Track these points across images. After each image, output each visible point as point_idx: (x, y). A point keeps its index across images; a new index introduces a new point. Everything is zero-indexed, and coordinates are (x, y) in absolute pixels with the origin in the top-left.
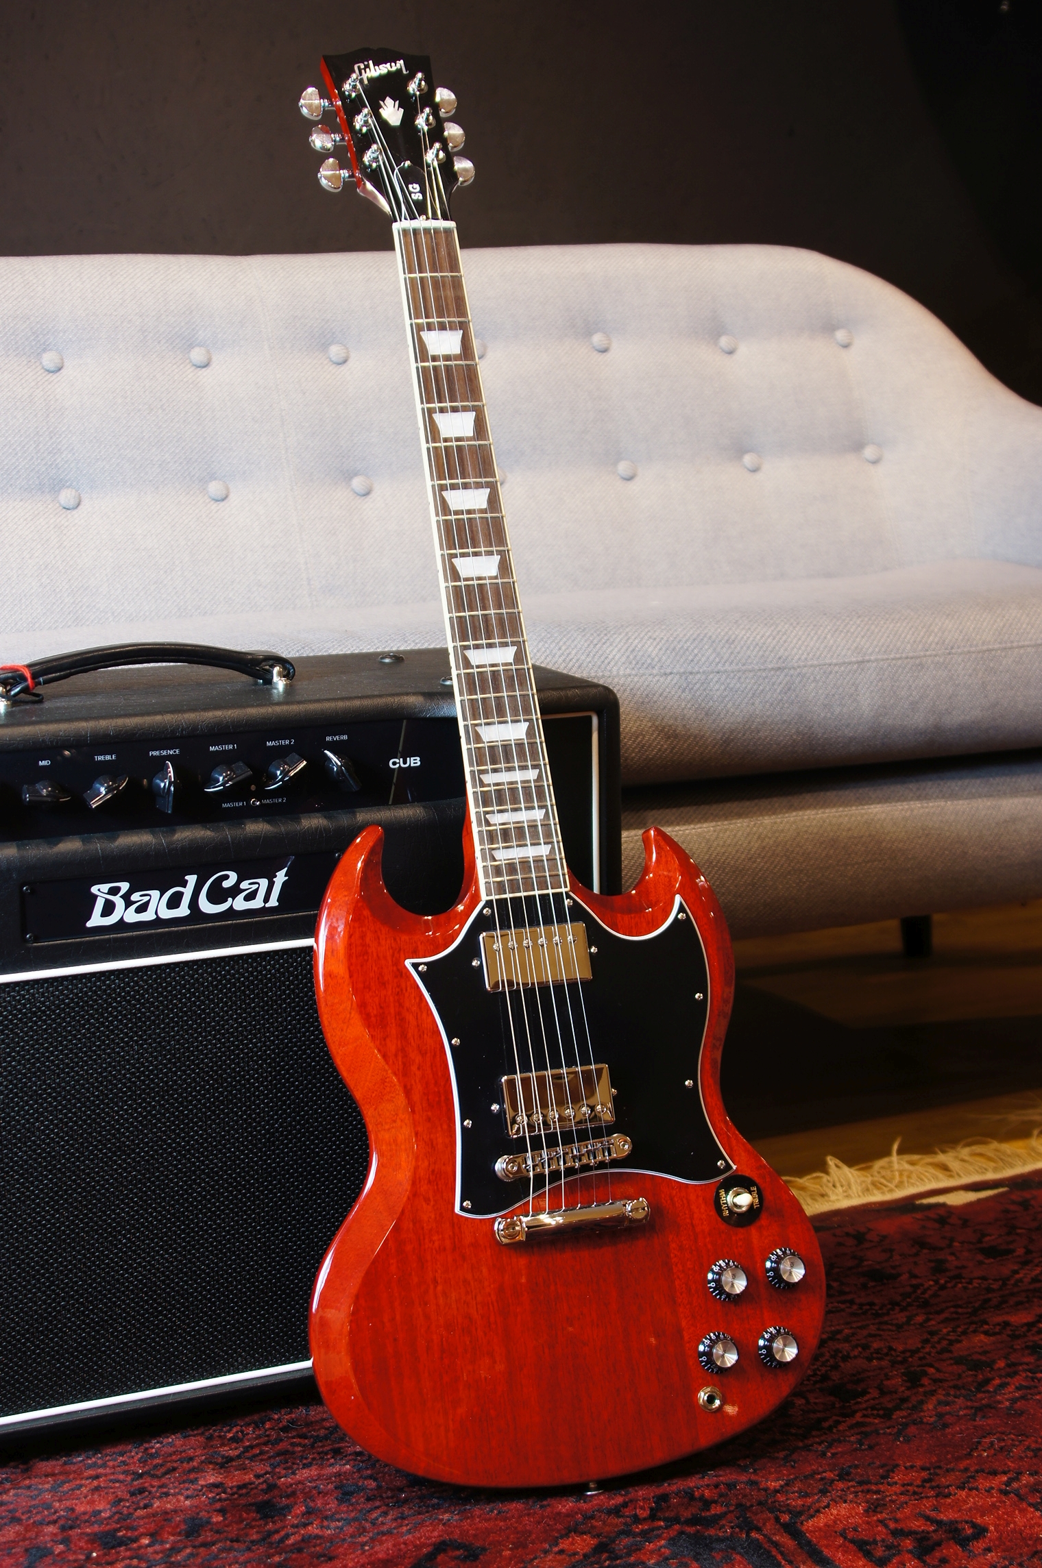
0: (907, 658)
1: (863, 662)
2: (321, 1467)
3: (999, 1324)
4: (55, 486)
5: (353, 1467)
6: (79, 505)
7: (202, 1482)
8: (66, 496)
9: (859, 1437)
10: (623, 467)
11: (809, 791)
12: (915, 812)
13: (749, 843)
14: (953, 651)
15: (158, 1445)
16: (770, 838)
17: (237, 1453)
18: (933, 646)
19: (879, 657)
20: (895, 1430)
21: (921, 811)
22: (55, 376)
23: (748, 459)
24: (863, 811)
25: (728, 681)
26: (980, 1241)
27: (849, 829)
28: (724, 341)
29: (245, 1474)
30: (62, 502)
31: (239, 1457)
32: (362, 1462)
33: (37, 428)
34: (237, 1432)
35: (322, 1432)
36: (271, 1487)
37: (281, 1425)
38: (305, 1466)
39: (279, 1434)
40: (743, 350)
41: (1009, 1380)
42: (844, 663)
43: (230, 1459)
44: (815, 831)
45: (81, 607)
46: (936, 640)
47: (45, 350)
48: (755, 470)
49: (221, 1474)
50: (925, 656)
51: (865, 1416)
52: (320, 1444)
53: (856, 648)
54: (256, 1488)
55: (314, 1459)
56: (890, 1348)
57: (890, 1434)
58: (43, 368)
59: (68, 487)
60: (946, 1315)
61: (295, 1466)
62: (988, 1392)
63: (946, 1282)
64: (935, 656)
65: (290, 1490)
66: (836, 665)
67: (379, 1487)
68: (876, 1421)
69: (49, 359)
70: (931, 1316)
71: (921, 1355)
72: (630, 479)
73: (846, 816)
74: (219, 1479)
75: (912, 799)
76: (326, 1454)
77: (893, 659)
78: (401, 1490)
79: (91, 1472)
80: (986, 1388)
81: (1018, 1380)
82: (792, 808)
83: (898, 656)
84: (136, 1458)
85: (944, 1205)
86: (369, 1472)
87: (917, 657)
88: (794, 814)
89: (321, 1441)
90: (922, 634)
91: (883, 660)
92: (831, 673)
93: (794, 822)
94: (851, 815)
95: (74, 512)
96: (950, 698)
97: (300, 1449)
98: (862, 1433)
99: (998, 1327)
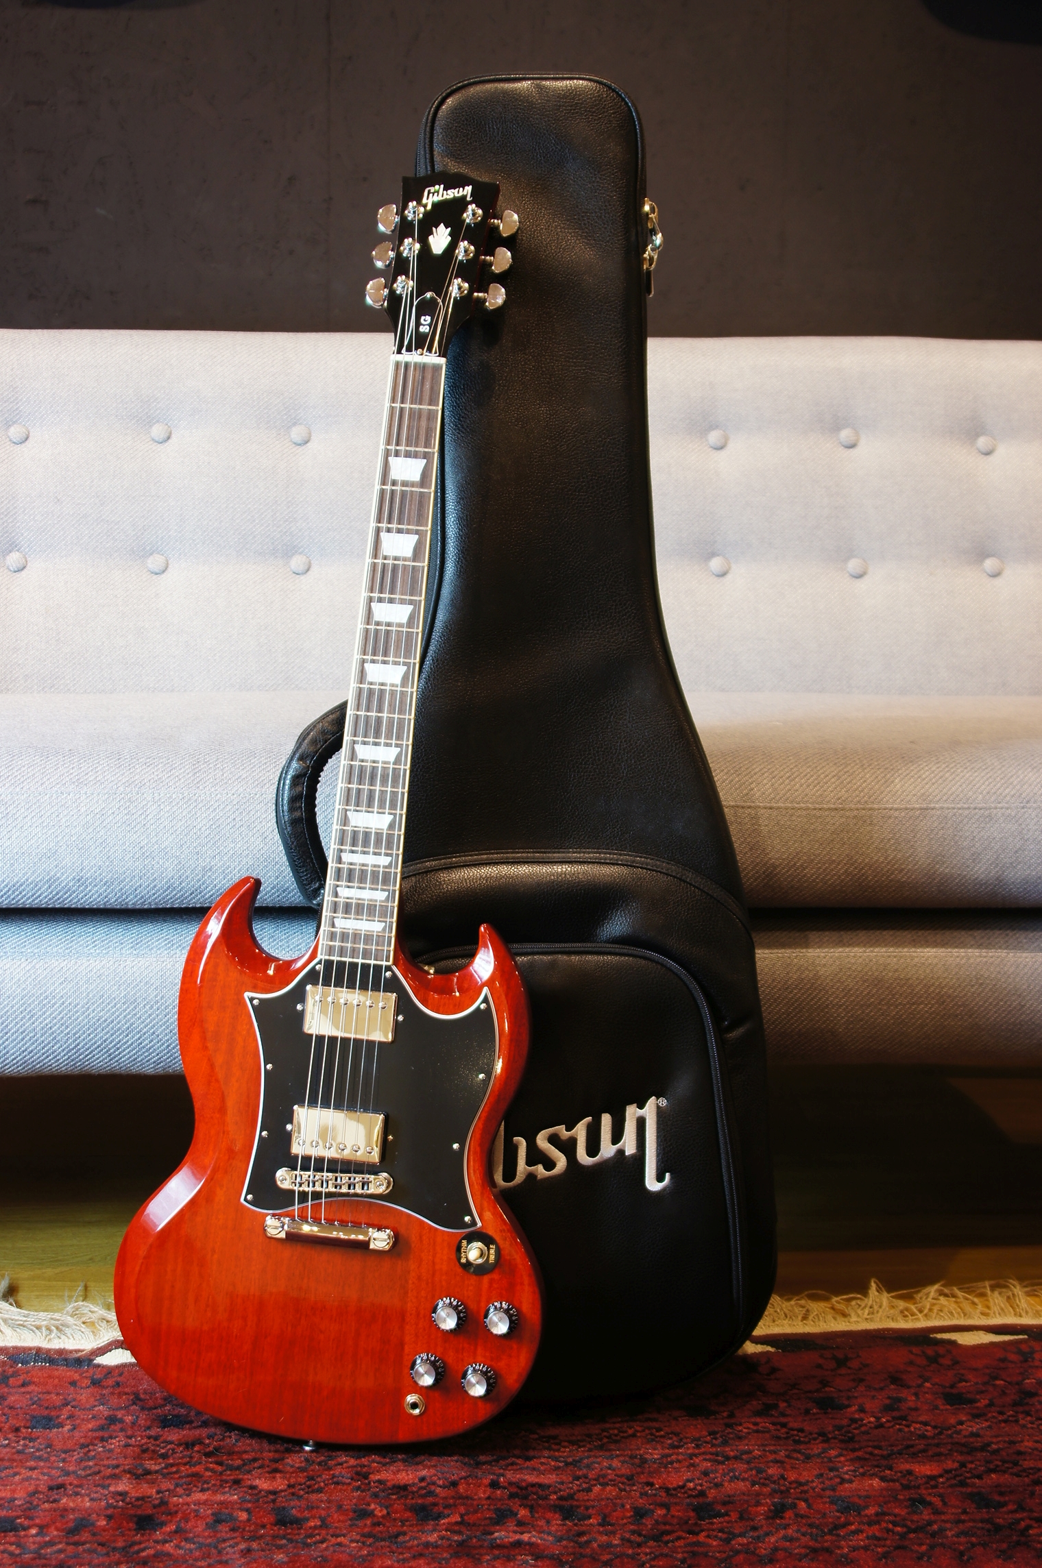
0: (975, 809)
1: (927, 809)
2: (215, 1493)
3: (901, 1472)
4: (289, 551)
5: (239, 1498)
6: (308, 570)
7: (112, 1489)
8: (297, 562)
9: (686, 1555)
10: (853, 565)
11: (866, 928)
12: (972, 960)
13: (788, 973)
14: (1028, 805)
15: (101, 1449)
16: (810, 971)
17: (157, 1468)
18: (1008, 798)
19: (946, 806)
20: (724, 1556)
21: (978, 960)
22: (300, 449)
23: (989, 564)
24: (915, 954)
25: (779, 818)
26: (952, 1386)
27: (896, 970)
28: (982, 442)
29: (150, 1488)
30: (293, 567)
31: (156, 1472)
32: (250, 1495)
33: (276, 497)
34: (169, 1449)
35: (239, 1462)
36: (163, 1503)
37: (208, 1450)
38: (203, 1490)
39: (201, 1458)
40: (1002, 451)
41: (865, 1527)
42: (907, 809)
43: (148, 1472)
44: (859, 969)
45: (293, 667)
46: (1012, 793)
47: (295, 424)
48: (996, 575)
49: (132, 1484)
50: (996, 808)
51: (708, 1536)
52: (229, 1472)
53: (923, 794)
54: (150, 1502)
55: (214, 1485)
56: (782, 1477)
57: (717, 1558)
58: (291, 441)
59: (300, 553)
60: (860, 1454)
61: (195, 1489)
62: (838, 1535)
63: (888, 1421)
64: (1007, 808)
65: (175, 1509)
66: (896, 810)
67: (249, 1520)
68: (715, 1543)
69: (297, 433)
70: (845, 1452)
71: (806, 1488)
72: (860, 576)
73: (895, 957)
74: (127, 1489)
75: (971, 947)
76: (227, 1482)
77: (960, 809)
78: (263, 1526)
79: (32, 1463)
80: (838, 1532)
81: (875, 1530)
82: (841, 943)
83: (966, 806)
84: (75, 1458)
85: (953, 1343)
86: (250, 1505)
87: (986, 809)
88: (840, 949)
89: (231, 1470)
90: (999, 785)
91: (948, 809)
92: (890, 817)
93: (839, 958)
94: (901, 957)
95: (302, 577)
96: (1016, 852)
97: (210, 1474)
98: (692, 1552)
99: (899, 1474)
